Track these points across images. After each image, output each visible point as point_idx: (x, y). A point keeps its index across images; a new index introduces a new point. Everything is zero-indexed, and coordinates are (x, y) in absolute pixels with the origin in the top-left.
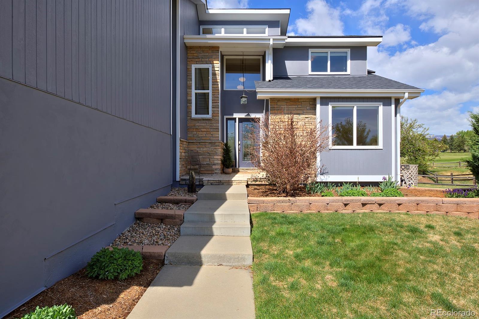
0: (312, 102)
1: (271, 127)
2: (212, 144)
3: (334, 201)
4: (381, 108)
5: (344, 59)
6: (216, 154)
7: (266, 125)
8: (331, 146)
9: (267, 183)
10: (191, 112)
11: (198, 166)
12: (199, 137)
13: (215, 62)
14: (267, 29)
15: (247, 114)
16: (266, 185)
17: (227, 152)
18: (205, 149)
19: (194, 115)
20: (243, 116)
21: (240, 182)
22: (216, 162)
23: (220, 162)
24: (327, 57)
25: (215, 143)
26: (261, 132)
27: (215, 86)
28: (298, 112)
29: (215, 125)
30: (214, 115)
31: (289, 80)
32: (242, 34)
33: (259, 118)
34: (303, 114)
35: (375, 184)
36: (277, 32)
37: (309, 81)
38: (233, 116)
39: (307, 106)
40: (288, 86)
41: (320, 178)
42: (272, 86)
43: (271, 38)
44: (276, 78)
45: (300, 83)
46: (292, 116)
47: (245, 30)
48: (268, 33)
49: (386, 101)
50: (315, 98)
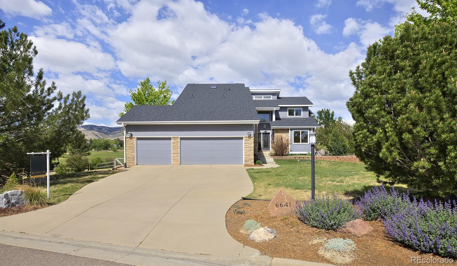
1: (275, 137)
3: (292, 157)
4: (308, 131)
5: (300, 111)
6: (257, 146)
7: (273, 137)
8: (293, 143)
16: (275, 155)
17: (260, 144)
21: (266, 154)
23: (258, 148)
25: (256, 142)
26: (271, 138)
31: (280, 121)
32: (262, 98)
33: (270, 133)
34: (285, 133)
35: (305, 154)
36: (275, 97)
37: (287, 121)
38: (260, 131)
39: (287, 131)
40: (280, 124)
41: (290, 153)
42: (275, 125)
43: (275, 108)
44: (276, 119)
45: (284, 123)
46: (282, 134)
47: (263, 97)
48: (272, 98)
49: (310, 129)
50: (289, 129)
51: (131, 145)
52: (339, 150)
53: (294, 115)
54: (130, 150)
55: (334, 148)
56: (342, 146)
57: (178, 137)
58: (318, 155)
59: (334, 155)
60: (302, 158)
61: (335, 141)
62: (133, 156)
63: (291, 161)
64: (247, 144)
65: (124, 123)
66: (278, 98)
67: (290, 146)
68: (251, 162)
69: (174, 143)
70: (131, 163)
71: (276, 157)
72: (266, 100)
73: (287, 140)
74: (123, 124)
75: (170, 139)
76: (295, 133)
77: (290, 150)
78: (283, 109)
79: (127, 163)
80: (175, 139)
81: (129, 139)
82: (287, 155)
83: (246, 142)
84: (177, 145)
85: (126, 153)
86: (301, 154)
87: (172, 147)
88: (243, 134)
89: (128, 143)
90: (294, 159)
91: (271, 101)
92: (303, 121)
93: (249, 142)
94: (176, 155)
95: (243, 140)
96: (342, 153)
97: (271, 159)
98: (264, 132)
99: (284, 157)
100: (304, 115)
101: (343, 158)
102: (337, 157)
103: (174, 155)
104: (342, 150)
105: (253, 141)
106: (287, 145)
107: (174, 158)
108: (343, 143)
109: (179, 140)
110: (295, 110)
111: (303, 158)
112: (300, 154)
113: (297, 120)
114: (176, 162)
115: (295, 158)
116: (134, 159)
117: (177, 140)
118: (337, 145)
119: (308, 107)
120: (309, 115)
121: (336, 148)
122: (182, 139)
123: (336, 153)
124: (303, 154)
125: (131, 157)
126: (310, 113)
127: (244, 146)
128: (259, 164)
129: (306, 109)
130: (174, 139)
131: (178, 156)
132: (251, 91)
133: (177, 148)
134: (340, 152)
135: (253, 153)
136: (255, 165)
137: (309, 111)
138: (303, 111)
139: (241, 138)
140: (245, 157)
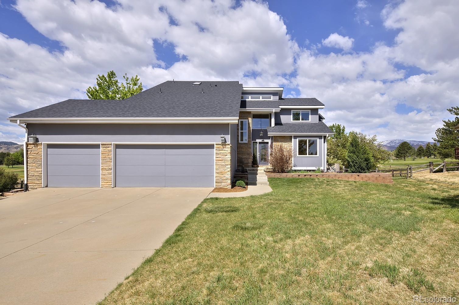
0: (290, 138)
1: (273, 148)
2: (248, 154)
3: (295, 174)
4: (318, 140)
5: (308, 114)
6: (250, 159)
7: (272, 147)
8: (298, 155)
9: (272, 170)
10: (239, 140)
11: (242, 164)
12: (242, 151)
13: (249, 118)
14: (272, 97)
15: (262, 140)
16: (272, 171)
17: (255, 157)
18: (245, 157)
19: (240, 142)
20: (260, 141)
21: (261, 170)
22: (250, 162)
23: (251, 162)
24: (300, 113)
25: (249, 154)
26: (269, 149)
27: (250, 129)
28: (285, 141)
29: (249, 146)
30: (249, 141)
31: (282, 126)
32: (260, 99)
33: (268, 142)
34: (287, 142)
35: (313, 171)
36: (277, 98)
37: (291, 127)
38: (256, 141)
39: (288, 139)
40: (281, 130)
41: (293, 168)
42: (274, 131)
43: (274, 109)
44: (276, 124)
45: (286, 128)
46: (282, 143)
47: (261, 97)
48: (272, 98)
49: (320, 137)
50: (292, 136)
51: (35, 156)
52: (360, 165)
53: (300, 120)
54: (34, 164)
55: (353, 162)
56: (364, 159)
57: (110, 143)
58: (330, 172)
59: (353, 172)
60: (309, 177)
61: (355, 153)
62: (39, 173)
63: (293, 181)
64: (219, 156)
65: (20, 120)
66: (280, 98)
67: (293, 159)
68: (225, 184)
69: (105, 153)
70: (35, 185)
71: (273, 175)
72: (264, 101)
73: (290, 151)
74: (18, 121)
75: (97, 146)
76: (300, 142)
77: (293, 165)
78: (286, 112)
79: (29, 185)
80: (105, 146)
81: (33, 146)
82: (288, 172)
83: (219, 152)
84: (109, 156)
85: (27, 169)
86: (308, 170)
87: (101, 160)
88: (214, 139)
89: (32, 153)
90: (297, 177)
91: (271, 102)
92: (312, 127)
93: (223, 151)
94: (106, 172)
95: (214, 149)
96: (364, 170)
97: (264, 178)
98: (261, 141)
99: (284, 175)
100: (312, 119)
101: (366, 176)
102: (358, 176)
103: (104, 171)
104: (364, 165)
105: (229, 150)
106: (289, 159)
107: (104, 176)
108: (366, 156)
109: (112, 148)
110: (301, 114)
111: (311, 176)
112: (306, 170)
113: (303, 125)
114: (108, 183)
115: (299, 176)
116: (40, 178)
117: (108, 149)
118: (358, 159)
119: (317, 109)
120: (320, 120)
121: (356, 163)
122: (118, 146)
123: (356, 169)
124: (310, 171)
125: (36, 174)
126: (321, 118)
127: (215, 158)
128: (240, 186)
129: (315, 112)
130: (103, 146)
131: (110, 174)
132: (244, 89)
133: (109, 160)
134: (361, 168)
135: (230, 170)
136: (232, 188)
137: (319, 115)
138: (311, 115)
139: (211, 147)
140: (217, 175)
